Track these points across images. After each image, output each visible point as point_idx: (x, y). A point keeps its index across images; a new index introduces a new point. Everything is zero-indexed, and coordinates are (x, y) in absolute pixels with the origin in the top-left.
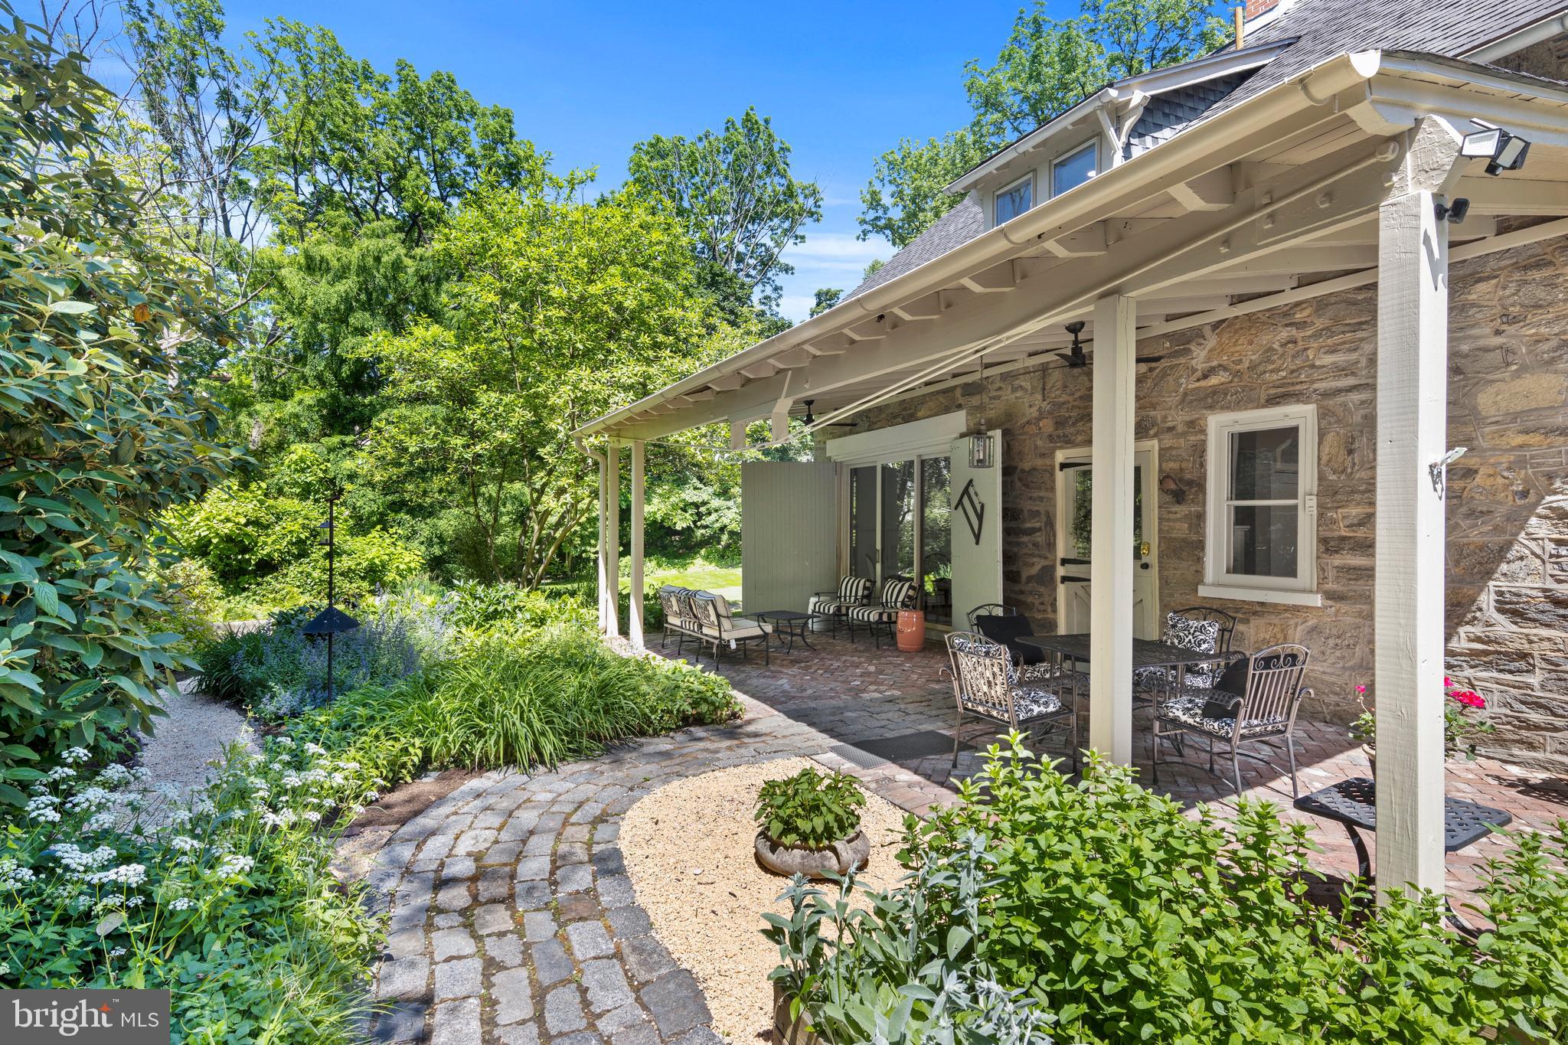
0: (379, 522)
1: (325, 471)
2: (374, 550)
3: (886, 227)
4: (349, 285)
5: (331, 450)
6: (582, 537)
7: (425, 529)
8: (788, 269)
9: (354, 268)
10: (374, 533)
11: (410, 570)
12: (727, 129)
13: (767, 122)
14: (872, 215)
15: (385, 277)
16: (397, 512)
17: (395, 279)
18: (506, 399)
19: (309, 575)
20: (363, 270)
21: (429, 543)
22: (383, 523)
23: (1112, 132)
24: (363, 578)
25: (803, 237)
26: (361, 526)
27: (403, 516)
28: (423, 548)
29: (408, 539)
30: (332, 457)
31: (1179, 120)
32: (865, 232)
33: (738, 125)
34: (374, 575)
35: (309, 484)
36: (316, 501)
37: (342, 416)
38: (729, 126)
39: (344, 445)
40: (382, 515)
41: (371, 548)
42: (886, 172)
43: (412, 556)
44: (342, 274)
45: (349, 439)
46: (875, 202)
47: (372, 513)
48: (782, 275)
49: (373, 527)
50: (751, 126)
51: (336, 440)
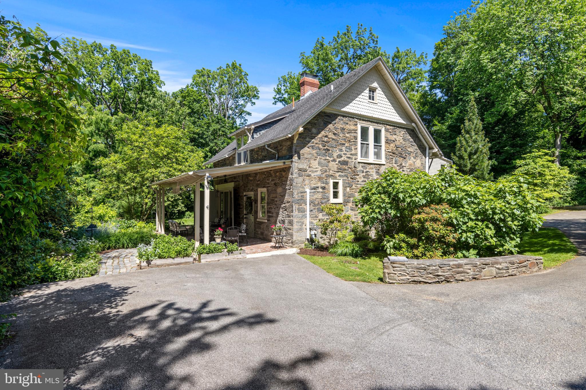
0: (103, 201)
1: (85, 187)
2: (101, 210)
3: (283, 100)
4: (92, 128)
5: (86, 179)
6: (172, 206)
7: (118, 204)
8: (249, 114)
9: (94, 122)
10: (101, 205)
11: (113, 217)
12: (227, 67)
13: (240, 65)
14: (278, 96)
15: (104, 124)
16: (109, 198)
17: (107, 125)
18: (135, 175)
19: (80, 218)
20: (97, 123)
21: (119, 208)
22: (104, 202)
23: (248, 134)
24: (97, 219)
25: (254, 103)
26: (97, 203)
27: (110, 200)
28: (117, 210)
29: (112, 207)
30: (87, 181)
31: (266, 129)
32: (276, 102)
33: (231, 66)
34: (101, 218)
35: (80, 191)
36: (82, 196)
37: (90, 168)
38: (228, 66)
39: (91, 177)
40: (104, 199)
41: (100, 210)
42: (282, 82)
43: (113, 213)
44: (90, 125)
45: (92, 175)
46: (279, 92)
47: (100, 199)
48: (247, 116)
49: (101, 203)
50: (234, 67)
51: (88, 176)
